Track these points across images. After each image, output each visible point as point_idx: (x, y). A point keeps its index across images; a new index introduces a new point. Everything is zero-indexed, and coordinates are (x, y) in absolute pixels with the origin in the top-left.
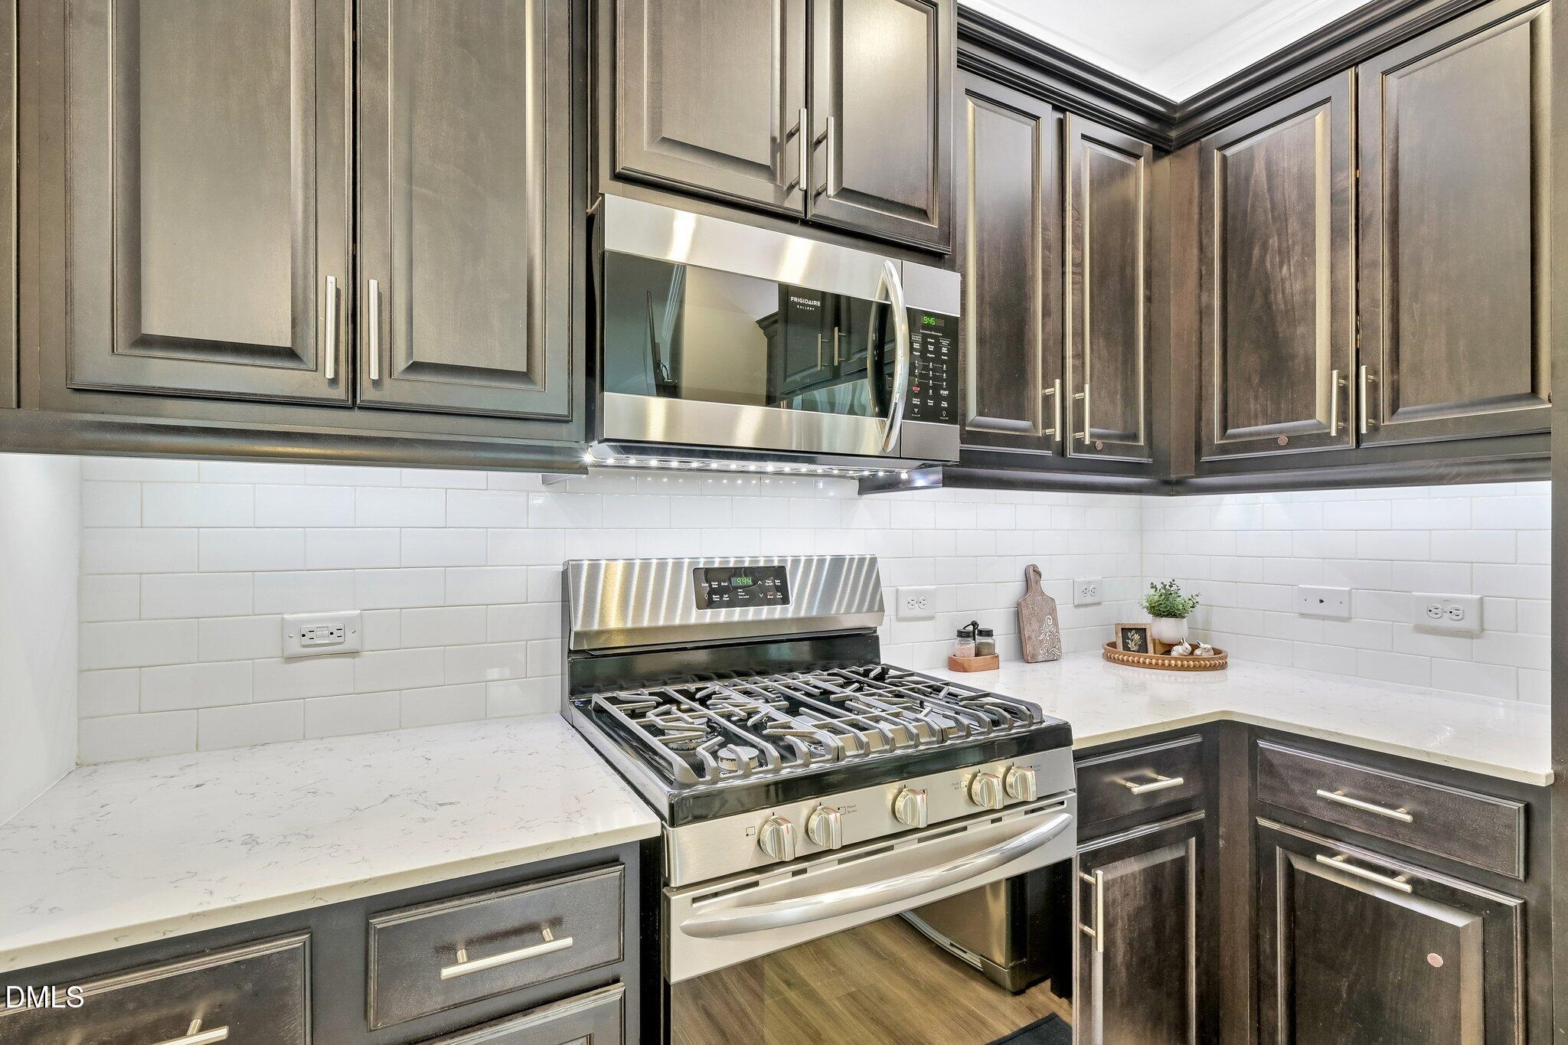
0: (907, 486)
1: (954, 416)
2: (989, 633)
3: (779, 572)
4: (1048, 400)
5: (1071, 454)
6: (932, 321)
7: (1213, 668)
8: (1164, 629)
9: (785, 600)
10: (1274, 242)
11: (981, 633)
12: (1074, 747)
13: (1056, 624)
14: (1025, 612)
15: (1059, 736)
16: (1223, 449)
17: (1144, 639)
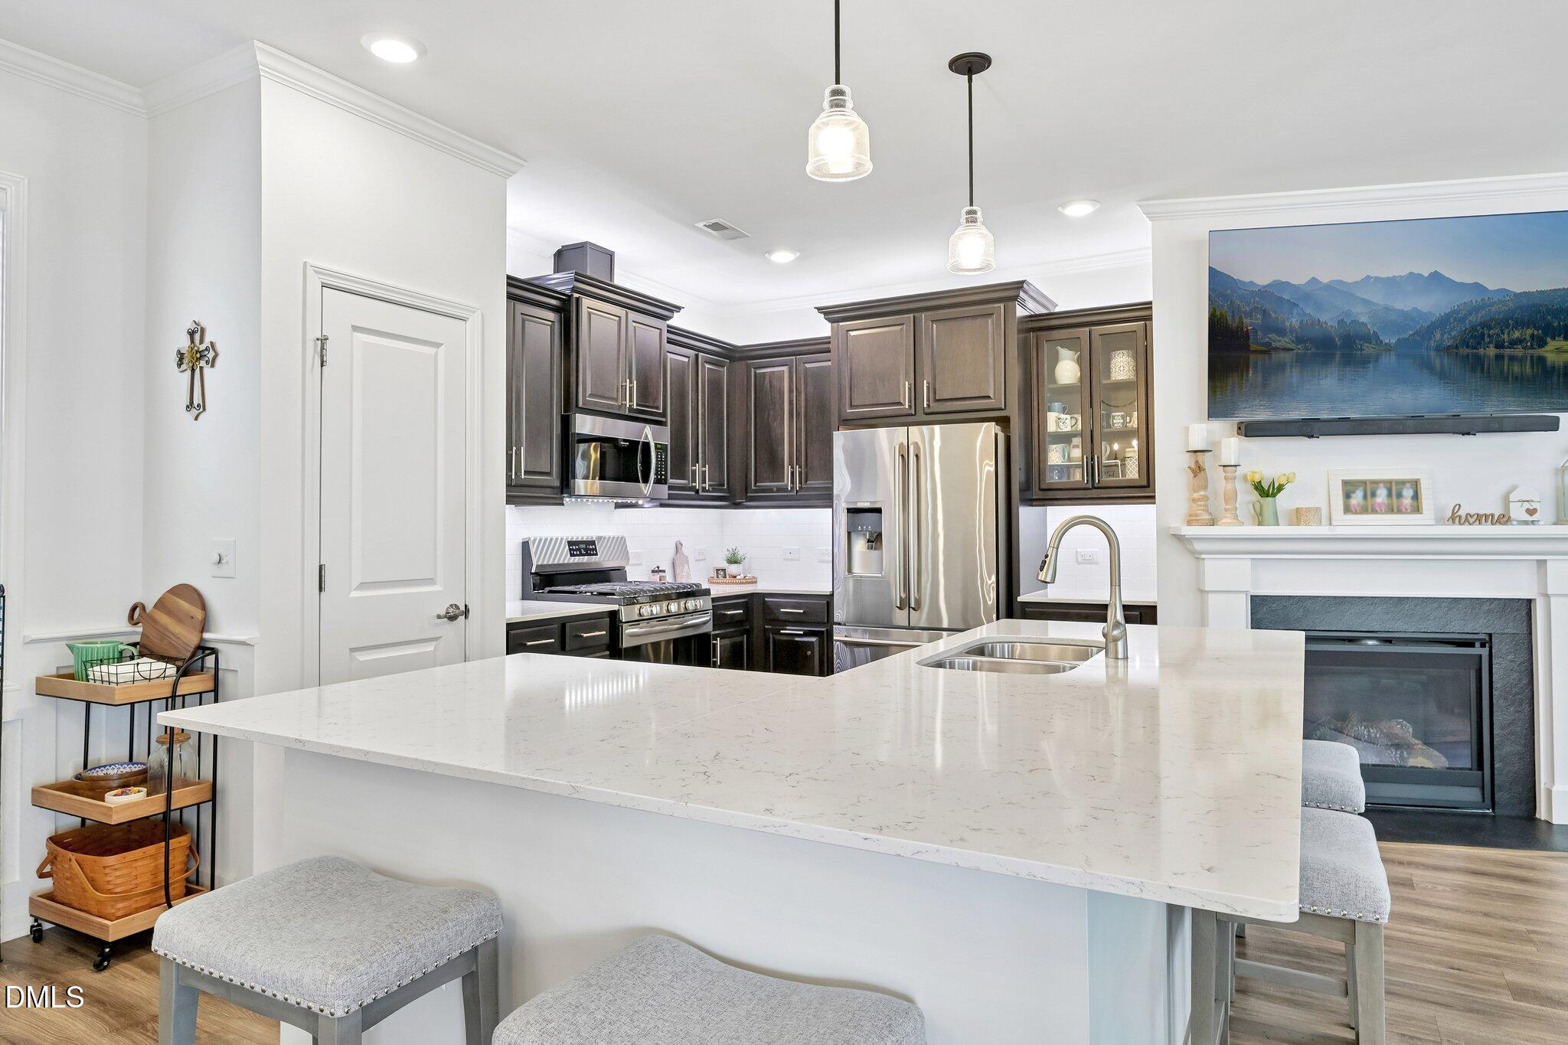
0: (641, 507)
1: (665, 482)
2: (664, 571)
3: (593, 543)
4: (694, 472)
5: (701, 493)
6: (660, 446)
7: (752, 583)
8: (733, 569)
9: (596, 554)
10: (772, 412)
11: (661, 571)
12: (712, 596)
13: (689, 568)
14: (677, 563)
15: (707, 592)
16: (755, 491)
17: (725, 573)
